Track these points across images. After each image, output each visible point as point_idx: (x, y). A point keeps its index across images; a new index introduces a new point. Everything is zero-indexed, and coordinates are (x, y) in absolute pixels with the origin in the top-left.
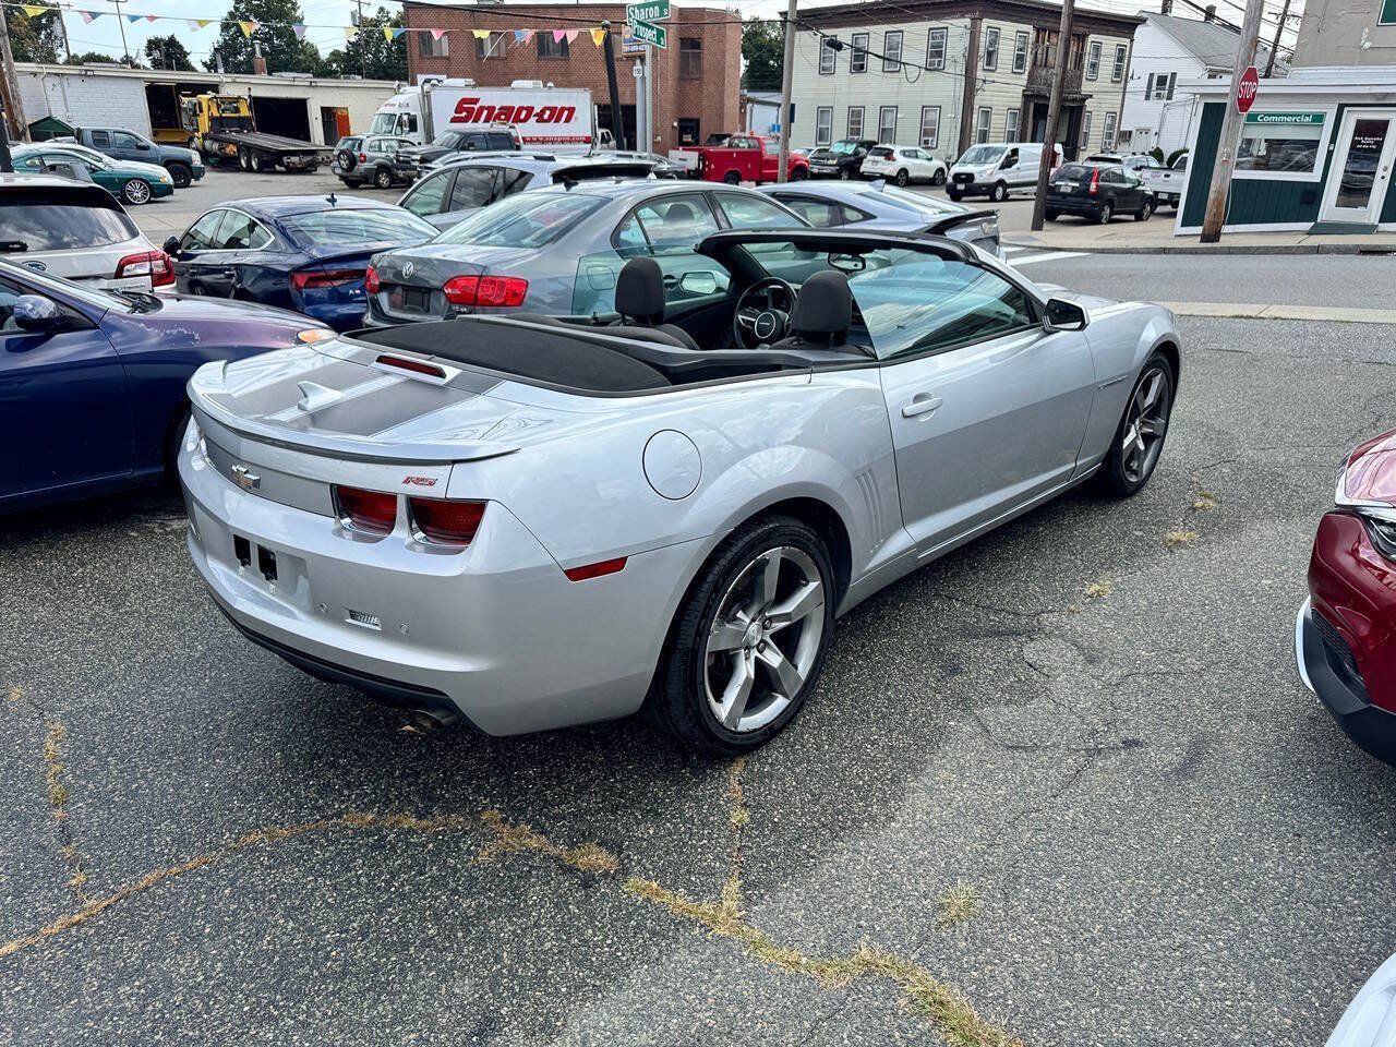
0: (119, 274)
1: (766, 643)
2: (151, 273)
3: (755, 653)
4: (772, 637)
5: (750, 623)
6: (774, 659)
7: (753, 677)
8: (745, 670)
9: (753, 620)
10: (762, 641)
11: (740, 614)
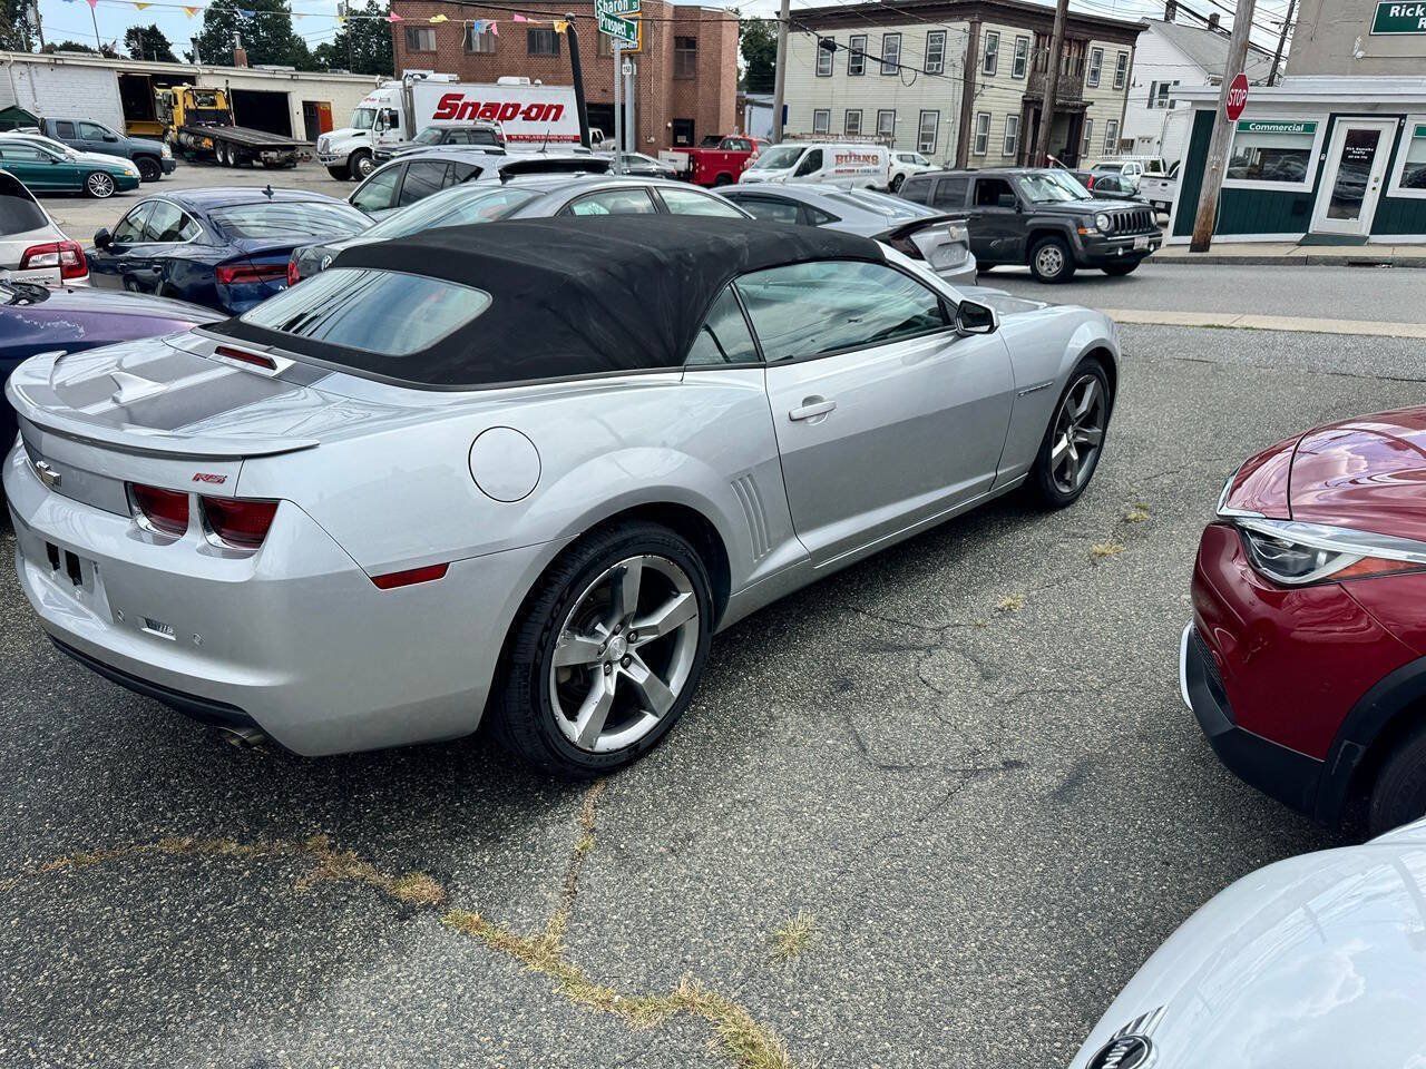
0: (24, 265)
1: (632, 659)
2: (60, 264)
3: (618, 668)
4: (638, 650)
5: (611, 637)
6: (640, 674)
7: (613, 693)
8: (606, 686)
9: (615, 633)
10: (626, 655)
11: (599, 627)
